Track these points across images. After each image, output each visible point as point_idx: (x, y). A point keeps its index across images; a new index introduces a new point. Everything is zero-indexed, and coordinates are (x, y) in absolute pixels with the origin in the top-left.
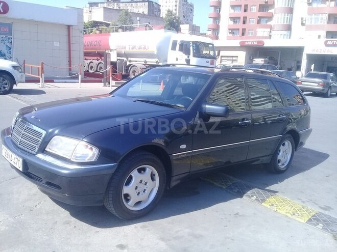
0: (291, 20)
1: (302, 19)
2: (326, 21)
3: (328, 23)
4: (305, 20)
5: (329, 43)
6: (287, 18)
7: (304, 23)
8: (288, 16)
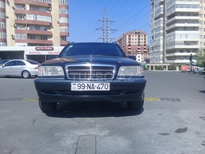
0: (6, 36)
1: (12, 36)
2: (27, 38)
3: (28, 39)
4: (14, 37)
5: (38, 48)
6: (3, 35)
7: (14, 38)
8: (3, 33)
